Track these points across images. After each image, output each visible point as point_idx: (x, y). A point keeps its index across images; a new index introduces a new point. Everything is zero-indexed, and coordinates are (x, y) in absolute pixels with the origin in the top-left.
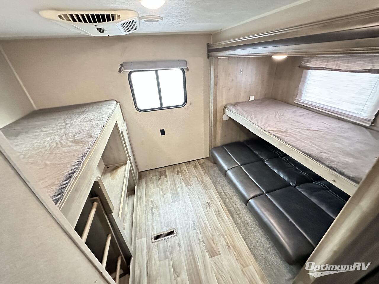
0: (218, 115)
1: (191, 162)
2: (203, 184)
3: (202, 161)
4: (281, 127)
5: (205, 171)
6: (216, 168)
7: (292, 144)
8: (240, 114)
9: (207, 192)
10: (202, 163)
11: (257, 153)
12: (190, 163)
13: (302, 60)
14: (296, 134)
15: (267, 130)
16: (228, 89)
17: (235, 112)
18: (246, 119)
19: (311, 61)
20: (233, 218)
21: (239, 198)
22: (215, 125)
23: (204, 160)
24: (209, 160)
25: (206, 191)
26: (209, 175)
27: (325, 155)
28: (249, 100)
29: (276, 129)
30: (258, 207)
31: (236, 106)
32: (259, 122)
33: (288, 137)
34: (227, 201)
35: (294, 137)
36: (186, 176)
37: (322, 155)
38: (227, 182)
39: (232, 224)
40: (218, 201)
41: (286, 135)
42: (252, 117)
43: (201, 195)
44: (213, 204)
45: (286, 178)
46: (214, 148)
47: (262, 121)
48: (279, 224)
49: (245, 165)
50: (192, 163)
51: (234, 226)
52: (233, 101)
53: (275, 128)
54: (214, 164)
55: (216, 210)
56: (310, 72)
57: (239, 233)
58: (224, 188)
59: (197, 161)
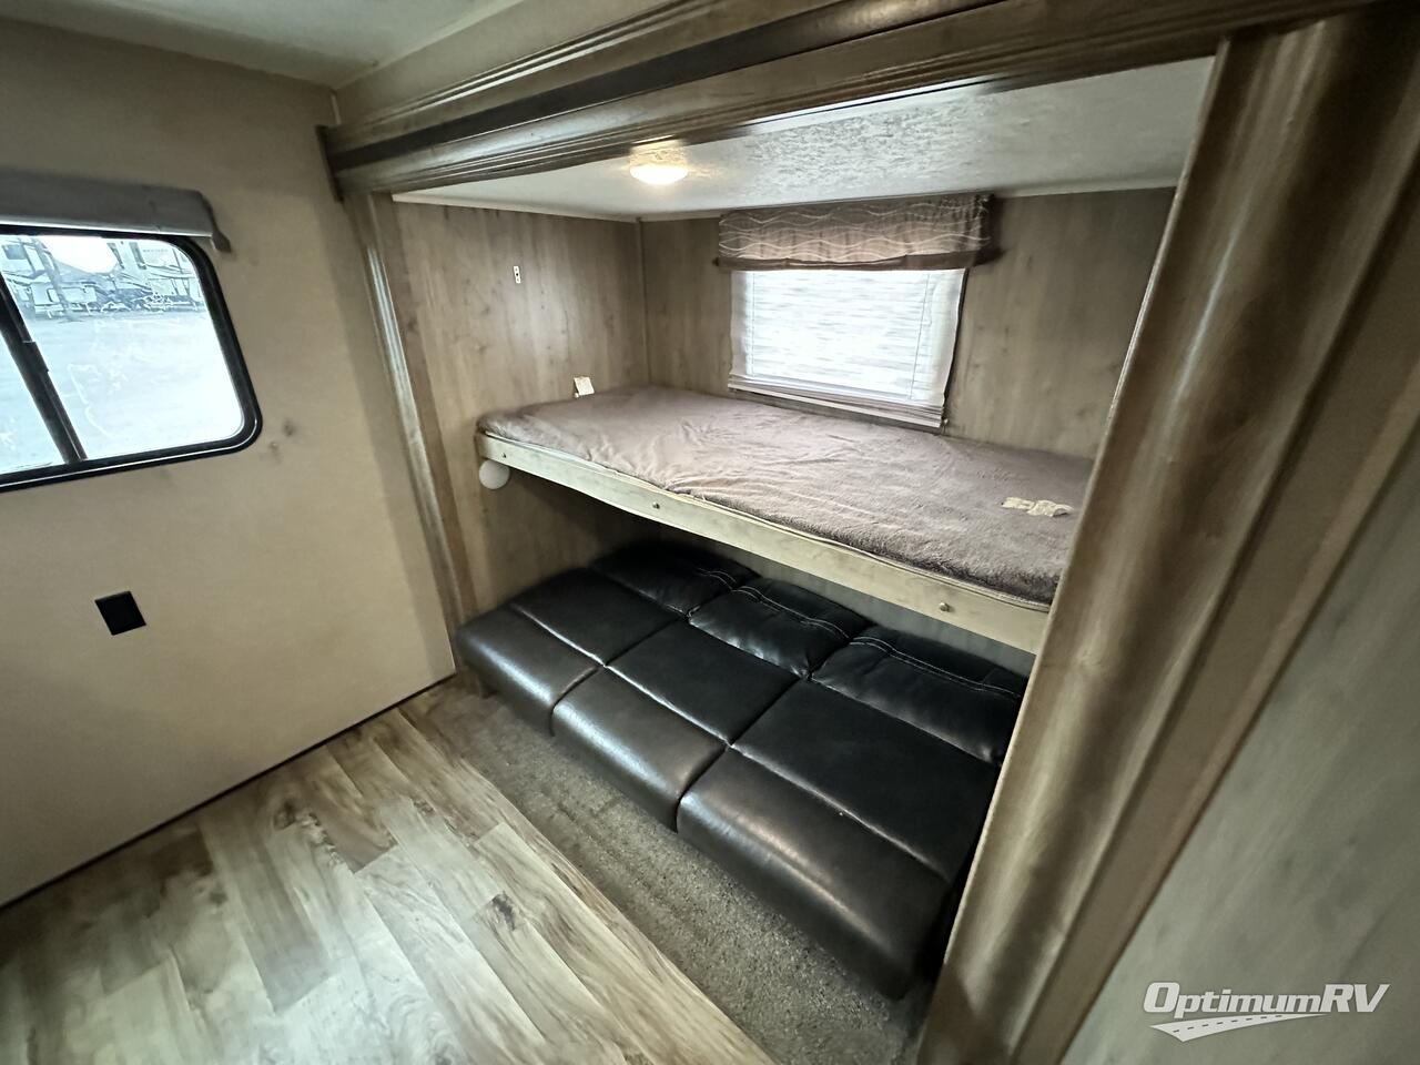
0: (456, 468)
1: (365, 728)
2: (451, 814)
3: (421, 705)
4: (720, 468)
5: (448, 747)
6: (501, 713)
7: (781, 515)
8: (554, 445)
9: (482, 844)
10: (429, 713)
11: (651, 595)
12: (359, 733)
13: (720, 239)
14: (776, 479)
15: (678, 485)
16: (477, 347)
17: (530, 443)
18: (582, 461)
19: (747, 242)
20: (631, 916)
21: (631, 805)
22: (451, 517)
23: (432, 695)
24: (460, 686)
25: (477, 845)
26: (474, 755)
27: (890, 529)
28: (577, 395)
29: (705, 478)
30: (723, 817)
31: (527, 417)
32: (637, 459)
33: (758, 497)
34: (586, 846)
35: (775, 493)
36: (345, 811)
37: (883, 530)
38: (566, 755)
39: (635, 942)
40: (542, 865)
41: (747, 491)
42: (603, 449)
43: (453, 878)
44: (523, 894)
45: (775, 659)
46: (468, 625)
47: (644, 457)
48: (813, 848)
49: (623, 657)
50: (370, 733)
51: (646, 950)
52: (509, 401)
53: (702, 474)
54: (485, 697)
55: (544, 915)
56: (753, 278)
57: (674, 970)
58: (557, 793)
59: (396, 711)
